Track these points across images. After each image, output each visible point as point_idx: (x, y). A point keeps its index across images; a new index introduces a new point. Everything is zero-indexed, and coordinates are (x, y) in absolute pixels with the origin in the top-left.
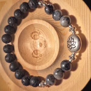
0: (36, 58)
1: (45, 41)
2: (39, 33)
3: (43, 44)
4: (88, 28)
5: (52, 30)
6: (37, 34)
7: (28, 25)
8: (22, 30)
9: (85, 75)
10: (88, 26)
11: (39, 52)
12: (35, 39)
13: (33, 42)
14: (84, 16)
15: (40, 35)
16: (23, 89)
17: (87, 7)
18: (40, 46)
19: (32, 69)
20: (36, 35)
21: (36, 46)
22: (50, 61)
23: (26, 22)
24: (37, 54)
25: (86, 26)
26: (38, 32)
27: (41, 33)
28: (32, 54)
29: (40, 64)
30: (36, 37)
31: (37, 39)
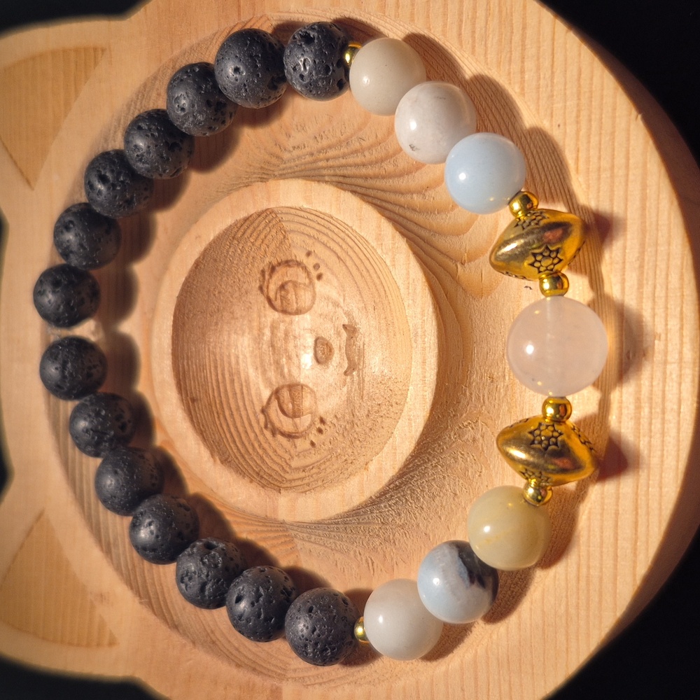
0: (290, 436)
1: (351, 330)
2: (314, 274)
3: (335, 344)
5: (393, 260)
6: (304, 275)
7: (243, 215)
8: (202, 247)
11: (307, 403)
12: (284, 312)
13: (274, 328)
14: (606, 174)
15: (318, 284)
16: (194, 643)
17: (634, 112)
18: (318, 361)
19: (257, 511)
20: (295, 285)
21: (289, 358)
22: (373, 467)
23: (229, 192)
24: (295, 414)
26: (309, 262)
27: (327, 275)
28: (263, 411)
29: (312, 479)
30: (291, 296)
31: (298, 312)
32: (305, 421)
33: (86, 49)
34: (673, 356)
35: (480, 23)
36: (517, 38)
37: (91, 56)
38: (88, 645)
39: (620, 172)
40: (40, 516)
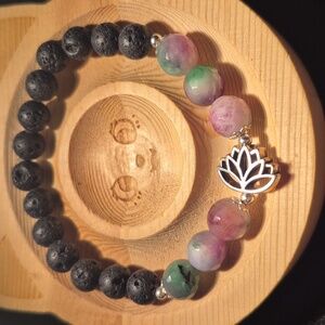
0: (124, 200)
1: (153, 151)
2: (136, 125)
3: (146, 158)
4: (285, 119)
5: (175, 119)
6: (131, 126)
7: (103, 98)
8: (83, 113)
9: (267, 261)
10: (285, 113)
11: (132, 185)
12: (122, 142)
13: (116, 150)
14: (273, 82)
15: (138, 130)
18: (138, 165)
19: (110, 235)
20: (127, 130)
21: (124, 164)
22: (165, 214)
23: (96, 87)
24: (127, 190)
25: (278, 114)
26: (134, 120)
27: (142, 126)
28: (112, 189)
29: (135, 221)
30: (125, 135)
31: (128, 143)
32: (131, 193)
33: (26, 18)
34: (303, 164)
35: (215, 11)
36: (233, 19)
37: (28, 21)
38: (28, 297)
39: (280, 81)
40: (4, 238)
